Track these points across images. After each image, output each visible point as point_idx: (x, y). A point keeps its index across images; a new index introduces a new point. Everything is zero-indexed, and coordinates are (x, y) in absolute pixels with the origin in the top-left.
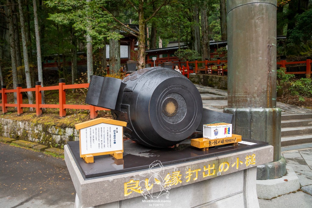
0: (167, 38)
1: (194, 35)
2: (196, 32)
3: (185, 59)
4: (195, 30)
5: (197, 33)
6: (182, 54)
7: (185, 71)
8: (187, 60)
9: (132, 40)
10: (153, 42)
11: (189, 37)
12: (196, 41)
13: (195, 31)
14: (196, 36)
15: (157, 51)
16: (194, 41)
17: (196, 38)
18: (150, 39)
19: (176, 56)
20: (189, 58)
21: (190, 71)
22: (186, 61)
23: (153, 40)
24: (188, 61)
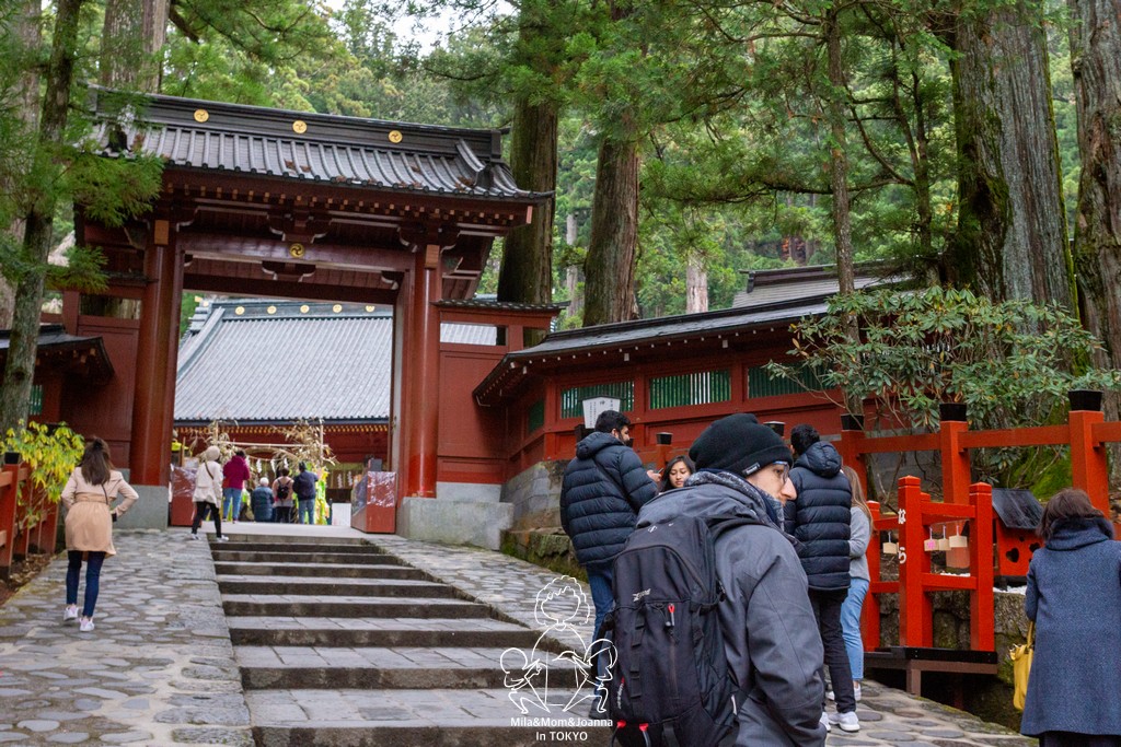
0: (718, 199)
1: (993, 170)
2: (1011, 139)
3: (923, 400)
4: (1006, 116)
5: (1023, 145)
6: (884, 350)
7: (931, 545)
8: (953, 411)
9: (420, 256)
10: (610, 276)
11: (944, 198)
12: (1019, 220)
13: (1009, 128)
14: (1014, 178)
15: (628, 346)
16: (1000, 226)
17: (1015, 196)
18: (583, 251)
19: (807, 373)
20: (976, 391)
21: (1003, 548)
22: (935, 422)
23: (609, 263)
24: (956, 426)
